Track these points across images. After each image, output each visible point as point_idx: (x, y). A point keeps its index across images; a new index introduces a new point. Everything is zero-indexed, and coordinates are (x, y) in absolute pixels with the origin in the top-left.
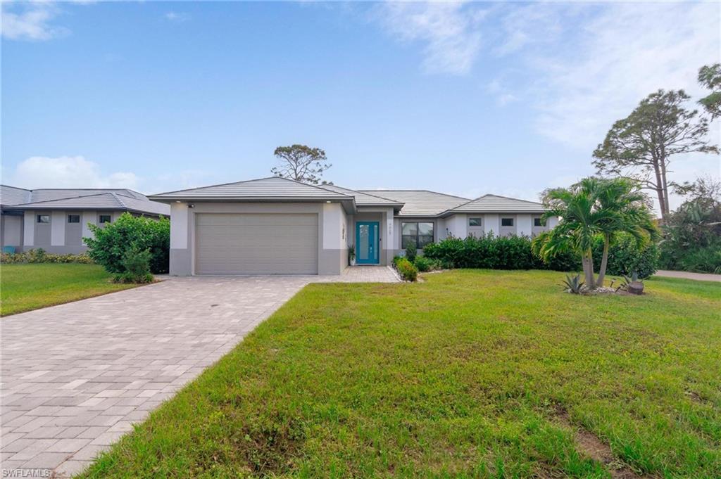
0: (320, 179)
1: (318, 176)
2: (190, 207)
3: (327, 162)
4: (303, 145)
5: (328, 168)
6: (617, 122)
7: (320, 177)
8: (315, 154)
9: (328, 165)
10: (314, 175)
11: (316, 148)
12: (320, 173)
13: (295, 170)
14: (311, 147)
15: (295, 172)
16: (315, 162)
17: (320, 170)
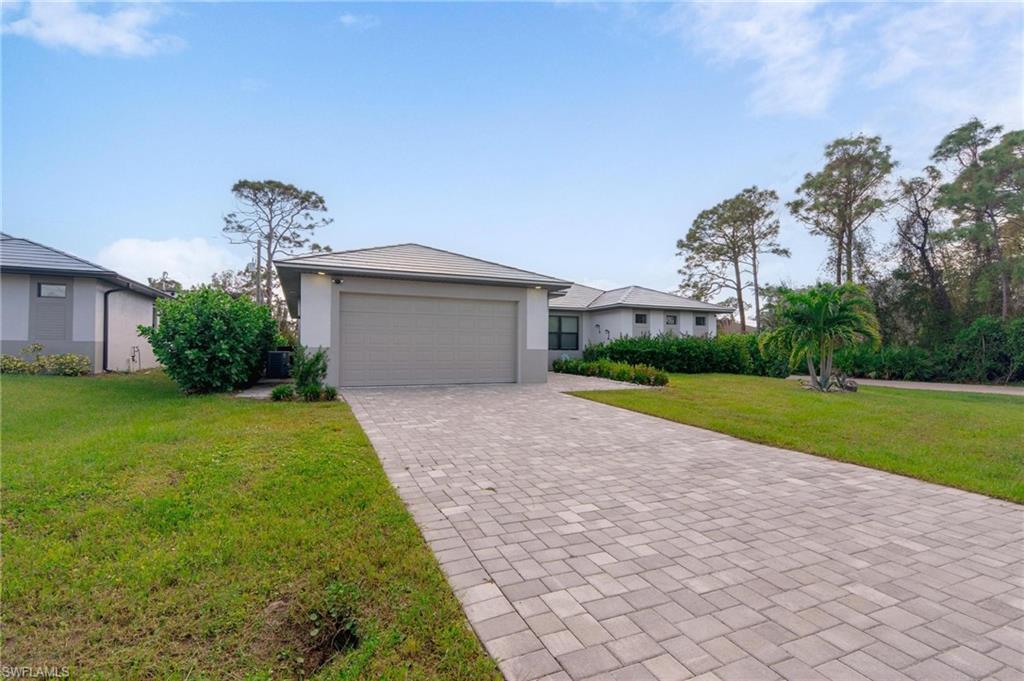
0: (307, 240)
1: (304, 235)
2: (338, 282)
3: (327, 215)
4: (286, 183)
5: (327, 223)
6: (704, 212)
7: (309, 237)
8: (309, 200)
9: (327, 220)
10: (298, 232)
11: (311, 190)
12: (309, 230)
13: (270, 222)
14: (303, 187)
15: (270, 226)
16: (304, 212)
17: (311, 227)
